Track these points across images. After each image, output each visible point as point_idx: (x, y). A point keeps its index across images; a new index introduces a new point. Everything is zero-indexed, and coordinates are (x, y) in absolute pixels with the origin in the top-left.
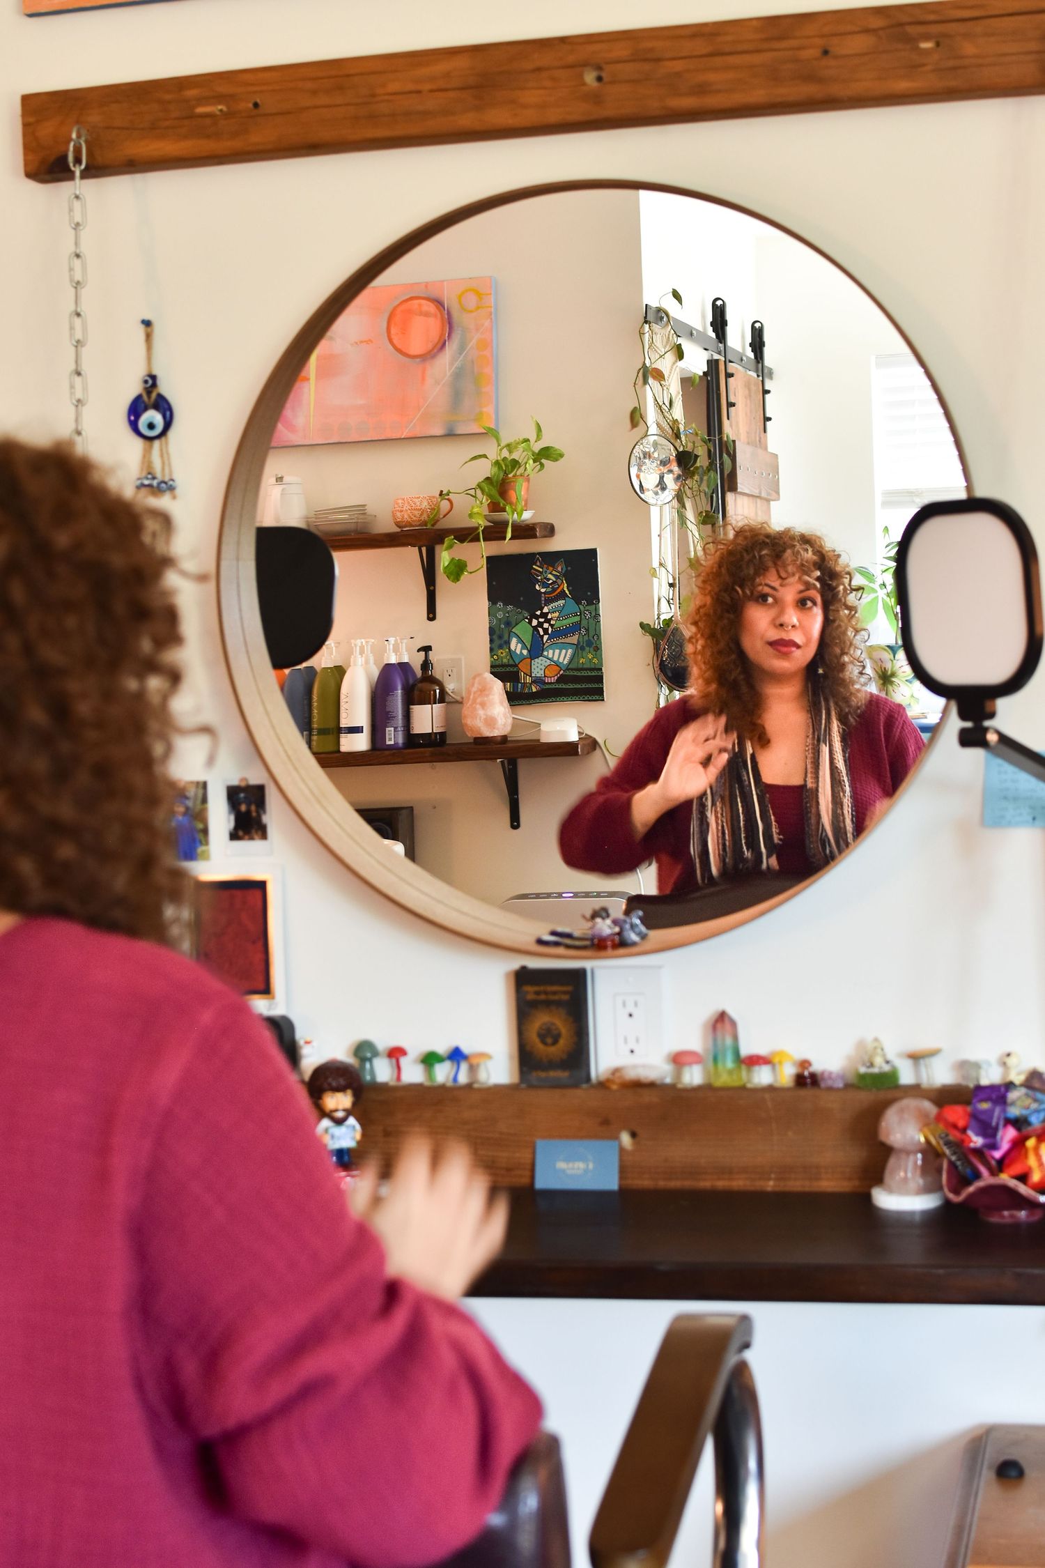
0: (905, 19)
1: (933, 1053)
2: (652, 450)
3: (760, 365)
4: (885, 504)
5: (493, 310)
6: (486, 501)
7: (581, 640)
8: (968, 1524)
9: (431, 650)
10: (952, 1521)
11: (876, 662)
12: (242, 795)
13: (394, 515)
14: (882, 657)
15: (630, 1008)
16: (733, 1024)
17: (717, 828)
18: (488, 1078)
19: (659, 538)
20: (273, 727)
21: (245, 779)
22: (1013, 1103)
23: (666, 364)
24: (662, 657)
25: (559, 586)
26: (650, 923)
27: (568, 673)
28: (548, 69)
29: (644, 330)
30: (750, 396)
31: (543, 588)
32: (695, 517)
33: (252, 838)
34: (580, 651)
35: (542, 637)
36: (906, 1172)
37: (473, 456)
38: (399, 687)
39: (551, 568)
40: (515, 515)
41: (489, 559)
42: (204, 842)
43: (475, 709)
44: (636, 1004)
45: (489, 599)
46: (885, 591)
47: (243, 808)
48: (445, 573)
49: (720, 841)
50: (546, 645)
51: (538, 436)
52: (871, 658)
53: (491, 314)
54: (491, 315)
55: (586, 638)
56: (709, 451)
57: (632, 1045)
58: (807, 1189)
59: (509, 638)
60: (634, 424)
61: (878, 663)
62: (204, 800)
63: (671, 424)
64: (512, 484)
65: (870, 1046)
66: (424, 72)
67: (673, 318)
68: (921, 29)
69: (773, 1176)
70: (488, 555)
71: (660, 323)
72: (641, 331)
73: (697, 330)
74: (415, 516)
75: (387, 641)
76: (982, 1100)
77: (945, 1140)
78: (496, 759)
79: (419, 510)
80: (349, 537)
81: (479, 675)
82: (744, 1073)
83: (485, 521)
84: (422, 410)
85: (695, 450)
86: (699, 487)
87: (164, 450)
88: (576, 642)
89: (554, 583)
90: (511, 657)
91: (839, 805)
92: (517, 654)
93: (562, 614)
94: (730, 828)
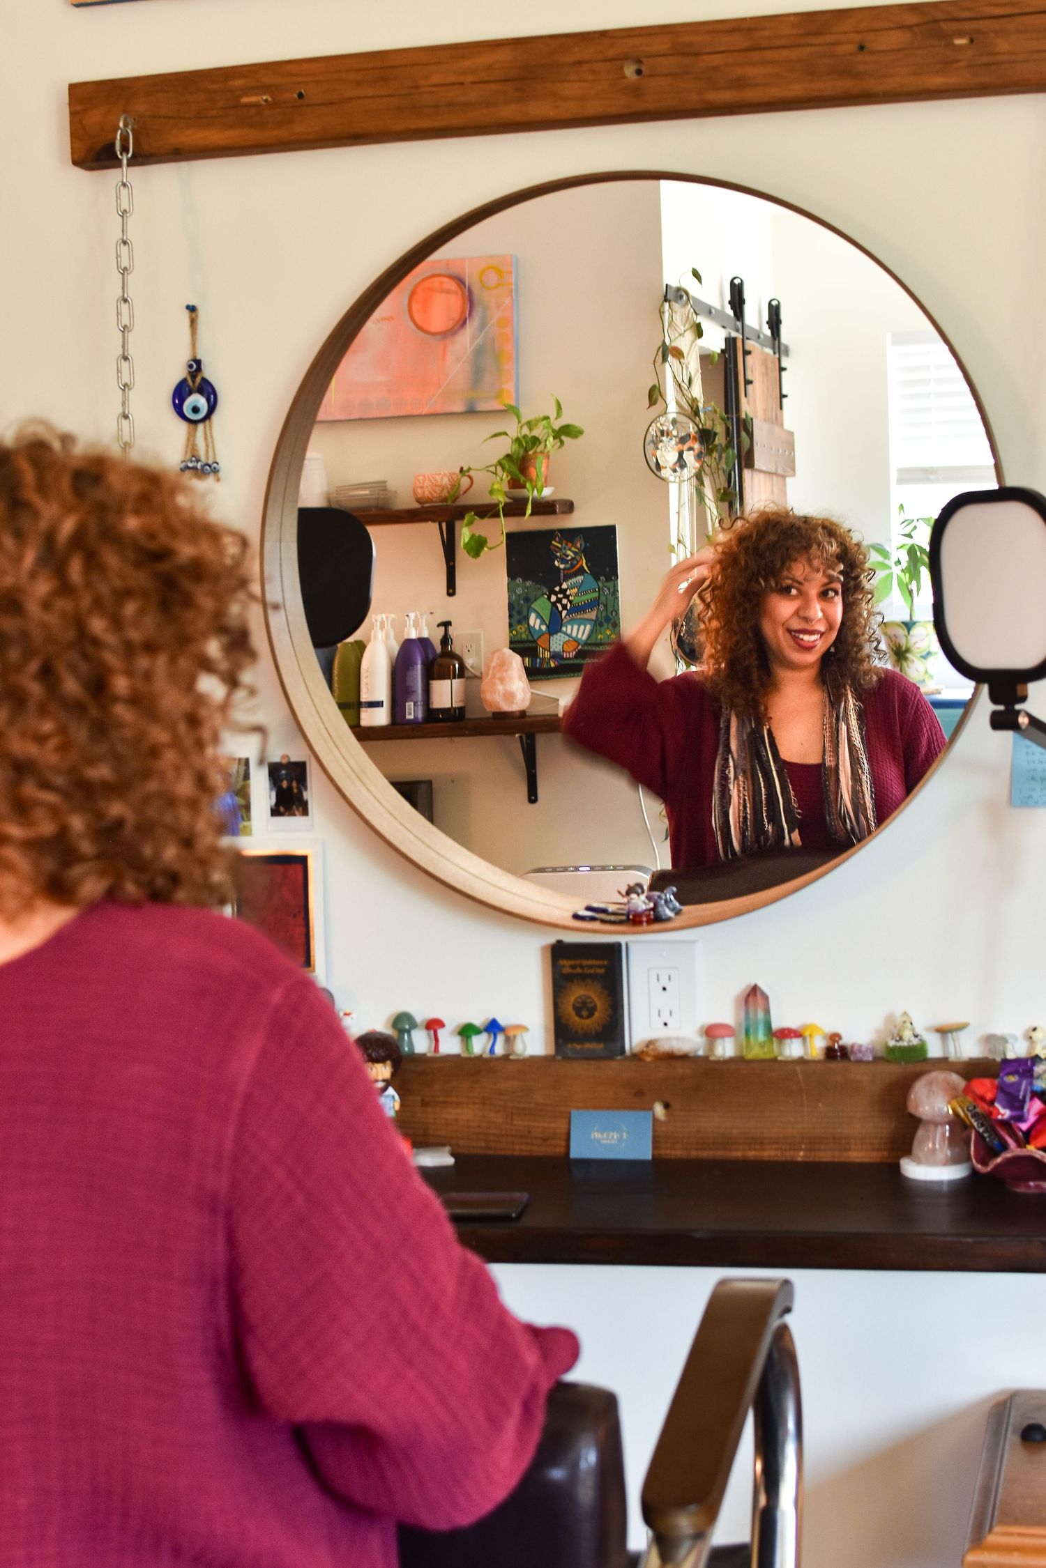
0: (939, 15)
1: (961, 1027)
2: (671, 427)
3: (777, 342)
4: (900, 481)
5: (513, 287)
6: (506, 478)
7: (599, 616)
8: (995, 1484)
9: (451, 625)
10: (979, 1482)
11: (890, 638)
12: (283, 772)
13: (415, 493)
14: (896, 633)
15: (664, 982)
16: (766, 998)
17: (739, 803)
18: (525, 1049)
19: (677, 515)
21: (288, 756)
22: (1039, 1077)
23: (685, 342)
24: (680, 633)
25: (578, 562)
26: (684, 899)
27: (586, 648)
28: (589, 62)
29: (664, 309)
30: (767, 373)
31: (562, 563)
32: (713, 494)
33: (294, 815)
34: (598, 627)
35: (561, 613)
36: (934, 1144)
37: (493, 434)
38: (419, 662)
39: (570, 545)
40: (535, 492)
41: (509, 536)
42: (245, 818)
43: (494, 685)
44: (670, 978)
45: (509, 575)
46: (899, 568)
47: (284, 784)
48: (465, 548)
49: (741, 814)
50: (564, 622)
51: (558, 413)
52: (885, 634)
53: (511, 291)
55: (604, 614)
56: (727, 429)
57: (666, 1018)
58: (836, 1160)
60: (652, 402)
61: (892, 639)
63: (690, 402)
64: (532, 461)
65: (899, 1020)
66: (468, 63)
67: (692, 297)
68: (955, 26)
69: (803, 1146)
70: (508, 531)
71: (679, 301)
72: (661, 310)
73: (716, 309)
74: (436, 492)
75: (408, 616)
76: (1008, 1074)
77: (973, 1112)
78: (515, 734)
79: (439, 486)
80: (370, 513)
81: (499, 650)
82: (775, 1046)
83: (505, 497)
84: (443, 386)
85: (713, 428)
86: (718, 464)
87: (208, 434)
88: (594, 618)
89: (573, 559)
90: (530, 632)
91: (858, 782)
92: (535, 630)
93: (581, 590)
94: (752, 802)
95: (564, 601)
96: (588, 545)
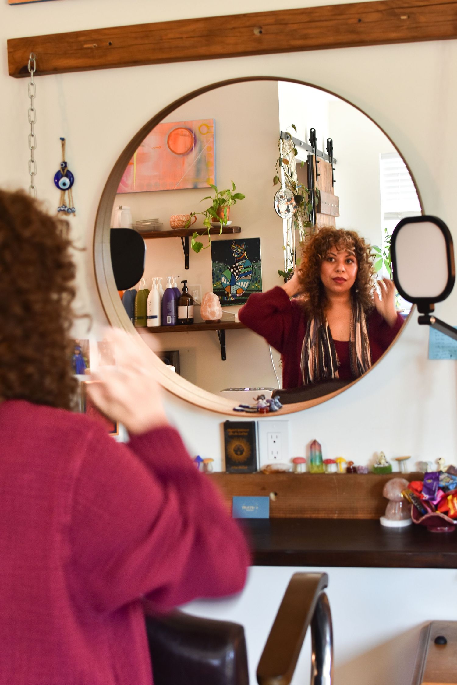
0: (394, 6)
1: (407, 458)
2: (284, 195)
3: (331, 157)
4: (386, 218)
5: (214, 133)
6: (211, 217)
8: (422, 663)
9: (187, 282)
10: (416, 662)
13: (171, 223)
15: (274, 439)
16: (319, 446)
18: (212, 469)
19: (286, 233)
20: (118, 316)
22: (442, 480)
23: (289, 157)
25: (243, 254)
26: (283, 401)
28: (238, 28)
30: (326, 171)
31: (236, 255)
32: (302, 224)
35: (236, 276)
36: (395, 511)
37: (206, 197)
38: (173, 298)
39: (239, 247)
40: (224, 223)
41: (213, 243)
42: (88, 367)
43: (206, 308)
44: (277, 437)
45: (212, 260)
46: (385, 256)
48: (193, 248)
49: (314, 364)
50: (237, 280)
51: (234, 189)
53: (213, 135)
55: (255, 277)
56: (309, 195)
57: (275, 455)
58: (352, 518)
60: (276, 183)
62: (87, 347)
63: (292, 183)
64: (222, 210)
65: (379, 455)
66: (184, 29)
67: (292, 137)
68: (401, 10)
69: (337, 512)
70: (212, 241)
71: (287, 139)
72: (279, 143)
73: (303, 142)
74: (180, 224)
75: (168, 278)
76: (428, 479)
77: (412, 496)
78: (215, 330)
79: (181, 221)
80: (151, 233)
81: (208, 293)
82: (324, 467)
83: (211, 226)
84: (183, 177)
85: (302, 195)
86: (304, 211)
87: (70, 195)
88: (250, 279)
89: (240, 253)
90: (222, 285)
91: (365, 349)
92: (225, 284)
93: (244, 266)
94: (318, 358)
95: (237, 271)
96: (247, 246)
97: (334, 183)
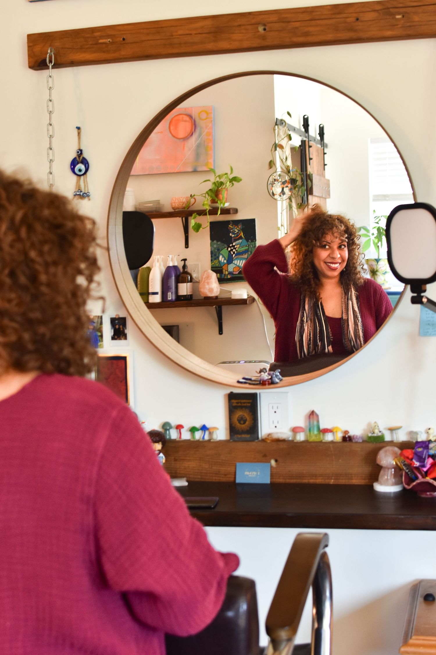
0: (390, 6)
1: (399, 428)
2: (279, 178)
3: (323, 142)
4: (374, 200)
5: (213, 119)
6: (210, 199)
8: (413, 618)
9: (187, 260)
10: (406, 618)
12: (117, 321)
13: (172, 205)
14: (372, 264)
15: (275, 409)
16: (317, 416)
17: (308, 332)
18: (217, 437)
19: (281, 214)
20: (130, 294)
21: (118, 315)
22: (431, 449)
23: (284, 142)
25: (240, 234)
26: (283, 374)
28: (244, 25)
30: (318, 155)
31: (233, 235)
32: (296, 206)
33: (120, 339)
35: (232, 255)
36: (387, 477)
37: (204, 180)
38: (174, 276)
39: (236, 227)
40: (222, 205)
41: (211, 223)
42: (101, 341)
43: (204, 285)
44: (277, 408)
45: (211, 239)
46: (374, 236)
47: (117, 327)
48: (193, 228)
49: (308, 337)
50: (234, 259)
51: (231, 172)
54: (212, 121)
56: (302, 178)
57: (276, 424)
58: (347, 483)
59: (219, 255)
60: (270, 167)
61: (370, 266)
62: (101, 323)
63: (286, 167)
64: (221, 192)
65: (373, 425)
66: (193, 26)
67: (287, 123)
68: (396, 10)
69: (333, 478)
71: (282, 125)
72: (274, 129)
73: (297, 128)
74: (180, 205)
75: (169, 256)
76: (418, 448)
77: (404, 463)
78: (213, 306)
79: (182, 202)
80: (153, 214)
81: (206, 271)
82: (321, 436)
83: (209, 207)
84: (183, 161)
85: (296, 178)
86: (298, 193)
87: (85, 180)
88: (246, 258)
89: (237, 233)
90: (220, 263)
91: (357, 325)
92: (222, 262)
93: (241, 245)
94: (313, 333)
95: (234, 250)
97: (326, 166)
